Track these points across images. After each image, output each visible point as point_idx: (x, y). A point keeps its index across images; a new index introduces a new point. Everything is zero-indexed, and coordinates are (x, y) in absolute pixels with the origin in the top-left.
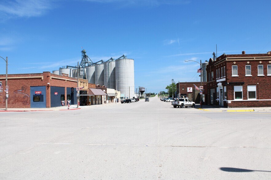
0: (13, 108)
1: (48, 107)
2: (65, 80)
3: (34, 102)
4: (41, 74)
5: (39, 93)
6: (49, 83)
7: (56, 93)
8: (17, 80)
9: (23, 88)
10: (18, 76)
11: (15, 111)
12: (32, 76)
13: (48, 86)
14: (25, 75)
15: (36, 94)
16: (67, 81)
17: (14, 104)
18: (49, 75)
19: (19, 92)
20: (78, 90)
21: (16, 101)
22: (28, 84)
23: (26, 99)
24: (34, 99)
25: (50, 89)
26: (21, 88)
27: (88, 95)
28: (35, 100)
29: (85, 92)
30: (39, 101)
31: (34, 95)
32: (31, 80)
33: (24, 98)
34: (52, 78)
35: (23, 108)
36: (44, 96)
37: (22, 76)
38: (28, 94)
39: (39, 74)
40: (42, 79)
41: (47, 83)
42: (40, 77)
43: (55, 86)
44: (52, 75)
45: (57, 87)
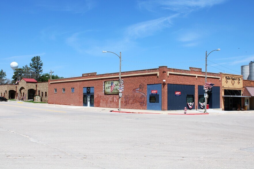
0: (132, 108)
1: (164, 110)
2: (195, 76)
3: (150, 103)
4: (157, 69)
5: (154, 92)
6: (164, 81)
7: (178, 93)
8: (135, 78)
9: (141, 87)
10: (137, 73)
11: (125, 112)
12: (148, 72)
13: (164, 84)
14: (142, 71)
15: (152, 94)
16: (198, 77)
17: (133, 104)
18: (165, 70)
19: (137, 91)
20: (205, 88)
21: (135, 101)
22: (145, 81)
23: (143, 99)
24: (150, 99)
25: (166, 87)
26: (138, 87)
27: (241, 96)
28: (151, 101)
29: (238, 92)
30: (155, 102)
31: (150, 95)
32: (147, 77)
33: (141, 98)
34: (170, 74)
35: (140, 109)
36: (160, 96)
37: (140, 73)
38: (145, 94)
39: (155, 69)
40: (158, 75)
41: (163, 80)
42: (156, 73)
43: (177, 84)
44: (170, 69)
45: (180, 84)
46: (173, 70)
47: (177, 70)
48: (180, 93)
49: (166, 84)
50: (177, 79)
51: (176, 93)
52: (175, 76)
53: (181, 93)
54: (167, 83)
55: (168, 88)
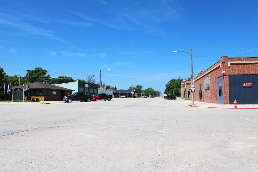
5: (220, 85)
6: (224, 72)
7: (247, 85)
8: (213, 72)
15: (220, 87)
17: (213, 99)
18: (225, 61)
19: (214, 85)
21: (214, 95)
22: (217, 75)
24: (219, 93)
25: (227, 79)
26: (215, 80)
33: (216, 92)
34: (231, 64)
35: (216, 103)
36: (223, 89)
38: (217, 88)
39: (219, 61)
40: (220, 66)
43: (245, 75)
44: (231, 59)
45: (250, 75)
46: (237, 59)
47: (245, 59)
48: (251, 84)
49: (226, 76)
50: (246, 68)
51: (244, 85)
52: (240, 66)
53: (253, 84)
54: (228, 74)
55: (229, 80)
